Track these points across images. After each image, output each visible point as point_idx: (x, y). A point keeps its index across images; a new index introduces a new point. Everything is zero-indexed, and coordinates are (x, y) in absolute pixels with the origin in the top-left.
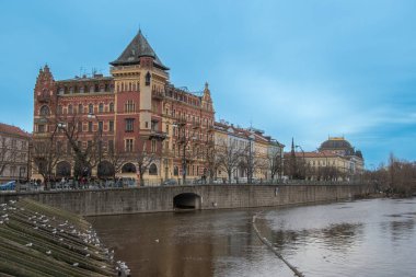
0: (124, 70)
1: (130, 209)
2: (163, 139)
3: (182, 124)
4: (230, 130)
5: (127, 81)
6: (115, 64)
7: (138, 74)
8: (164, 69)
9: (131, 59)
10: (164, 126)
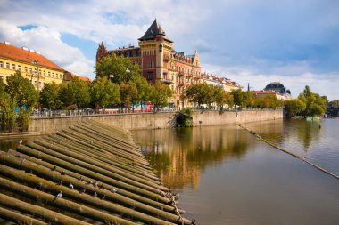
0: (147, 43)
1: (151, 125)
2: (169, 84)
3: (181, 75)
4: (211, 78)
5: (148, 50)
6: (141, 40)
7: (155, 45)
8: (170, 42)
9: (151, 36)
10: (171, 76)
